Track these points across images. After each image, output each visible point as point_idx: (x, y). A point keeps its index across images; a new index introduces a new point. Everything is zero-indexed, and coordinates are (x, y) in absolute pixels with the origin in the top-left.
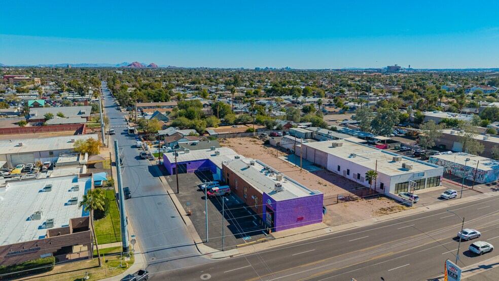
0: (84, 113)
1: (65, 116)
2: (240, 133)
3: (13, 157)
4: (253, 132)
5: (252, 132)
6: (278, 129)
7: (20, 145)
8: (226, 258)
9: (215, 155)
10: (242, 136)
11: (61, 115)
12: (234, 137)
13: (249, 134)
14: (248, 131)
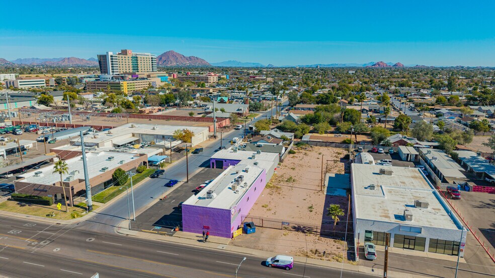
0: (241, 110)
1: (225, 111)
2: (334, 143)
3: (143, 136)
4: (350, 144)
5: (348, 143)
6: (383, 145)
7: (154, 129)
8: (121, 234)
9: (251, 158)
10: (336, 147)
11: (223, 111)
12: (326, 146)
13: (344, 145)
14: (344, 142)
